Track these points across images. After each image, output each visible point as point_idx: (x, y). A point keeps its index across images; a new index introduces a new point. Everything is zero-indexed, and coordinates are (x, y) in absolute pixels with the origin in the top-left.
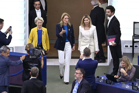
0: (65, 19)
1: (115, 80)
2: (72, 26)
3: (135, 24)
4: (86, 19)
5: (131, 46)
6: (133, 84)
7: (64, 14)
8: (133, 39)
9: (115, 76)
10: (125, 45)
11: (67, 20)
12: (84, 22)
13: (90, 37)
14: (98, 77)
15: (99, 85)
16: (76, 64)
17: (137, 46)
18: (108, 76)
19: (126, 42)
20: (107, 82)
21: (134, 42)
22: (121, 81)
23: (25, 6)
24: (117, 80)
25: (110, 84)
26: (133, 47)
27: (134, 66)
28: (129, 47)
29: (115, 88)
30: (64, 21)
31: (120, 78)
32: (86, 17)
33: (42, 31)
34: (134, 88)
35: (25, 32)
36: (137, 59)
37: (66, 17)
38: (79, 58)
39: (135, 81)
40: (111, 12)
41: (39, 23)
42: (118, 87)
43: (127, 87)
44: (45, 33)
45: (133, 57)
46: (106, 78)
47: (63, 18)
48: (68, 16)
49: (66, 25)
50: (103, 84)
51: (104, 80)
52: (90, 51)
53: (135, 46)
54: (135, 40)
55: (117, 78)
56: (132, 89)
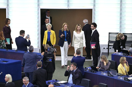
0: (65, 27)
1: (96, 70)
2: (69, 31)
3: (110, 34)
4: (79, 26)
5: (107, 48)
6: (108, 72)
7: (64, 23)
8: (108, 44)
9: (97, 67)
10: (103, 48)
11: (66, 27)
12: (77, 28)
13: (81, 38)
14: (86, 68)
15: (86, 73)
16: (71, 60)
17: (111, 48)
18: (92, 67)
19: (103, 45)
20: (91, 71)
21: (109, 45)
22: (100, 70)
23: (38, 22)
24: (98, 70)
25: (94, 72)
26: (108, 48)
27: (109, 61)
28: (106, 48)
29: (97, 75)
30: (64, 28)
31: (100, 69)
32: (79, 25)
33: (50, 32)
34: (109, 74)
35: (38, 39)
36: (111, 56)
37: (66, 25)
38: (73, 55)
39: (110, 70)
40: (94, 27)
41: (49, 27)
42: (99, 74)
43: (105, 74)
44: (52, 34)
45: (108, 55)
46: (91, 69)
47: (64, 26)
48: (67, 25)
49: (66, 31)
50: (89, 72)
51: (89, 70)
52: (80, 51)
53: (110, 48)
54: (110, 44)
55: (98, 69)
56: (107, 75)
